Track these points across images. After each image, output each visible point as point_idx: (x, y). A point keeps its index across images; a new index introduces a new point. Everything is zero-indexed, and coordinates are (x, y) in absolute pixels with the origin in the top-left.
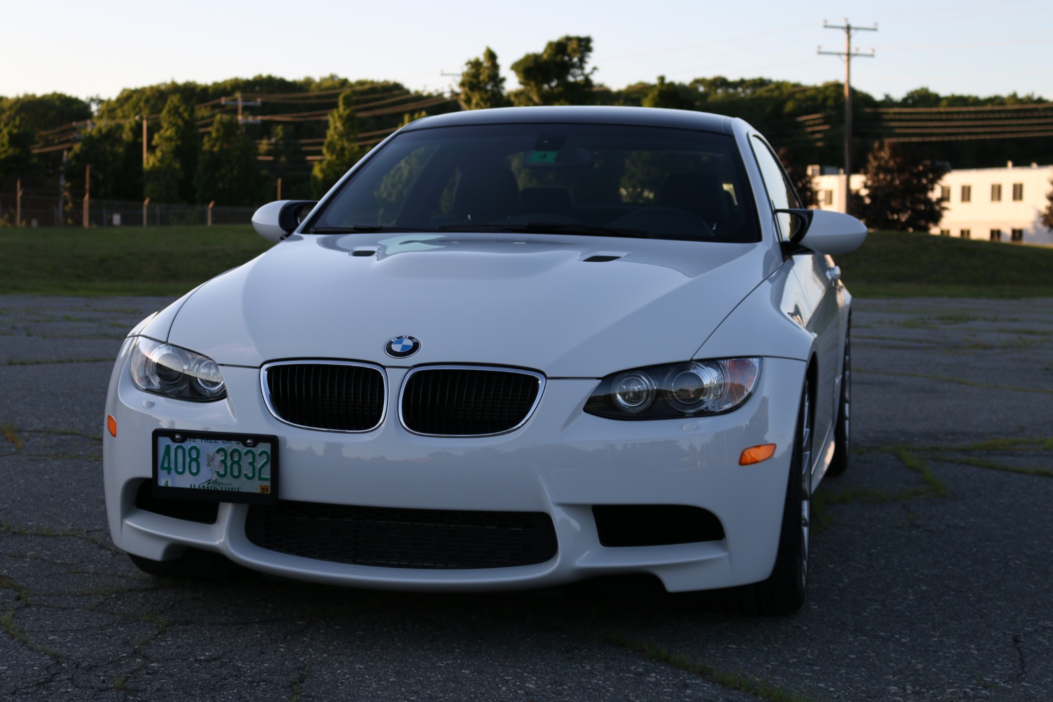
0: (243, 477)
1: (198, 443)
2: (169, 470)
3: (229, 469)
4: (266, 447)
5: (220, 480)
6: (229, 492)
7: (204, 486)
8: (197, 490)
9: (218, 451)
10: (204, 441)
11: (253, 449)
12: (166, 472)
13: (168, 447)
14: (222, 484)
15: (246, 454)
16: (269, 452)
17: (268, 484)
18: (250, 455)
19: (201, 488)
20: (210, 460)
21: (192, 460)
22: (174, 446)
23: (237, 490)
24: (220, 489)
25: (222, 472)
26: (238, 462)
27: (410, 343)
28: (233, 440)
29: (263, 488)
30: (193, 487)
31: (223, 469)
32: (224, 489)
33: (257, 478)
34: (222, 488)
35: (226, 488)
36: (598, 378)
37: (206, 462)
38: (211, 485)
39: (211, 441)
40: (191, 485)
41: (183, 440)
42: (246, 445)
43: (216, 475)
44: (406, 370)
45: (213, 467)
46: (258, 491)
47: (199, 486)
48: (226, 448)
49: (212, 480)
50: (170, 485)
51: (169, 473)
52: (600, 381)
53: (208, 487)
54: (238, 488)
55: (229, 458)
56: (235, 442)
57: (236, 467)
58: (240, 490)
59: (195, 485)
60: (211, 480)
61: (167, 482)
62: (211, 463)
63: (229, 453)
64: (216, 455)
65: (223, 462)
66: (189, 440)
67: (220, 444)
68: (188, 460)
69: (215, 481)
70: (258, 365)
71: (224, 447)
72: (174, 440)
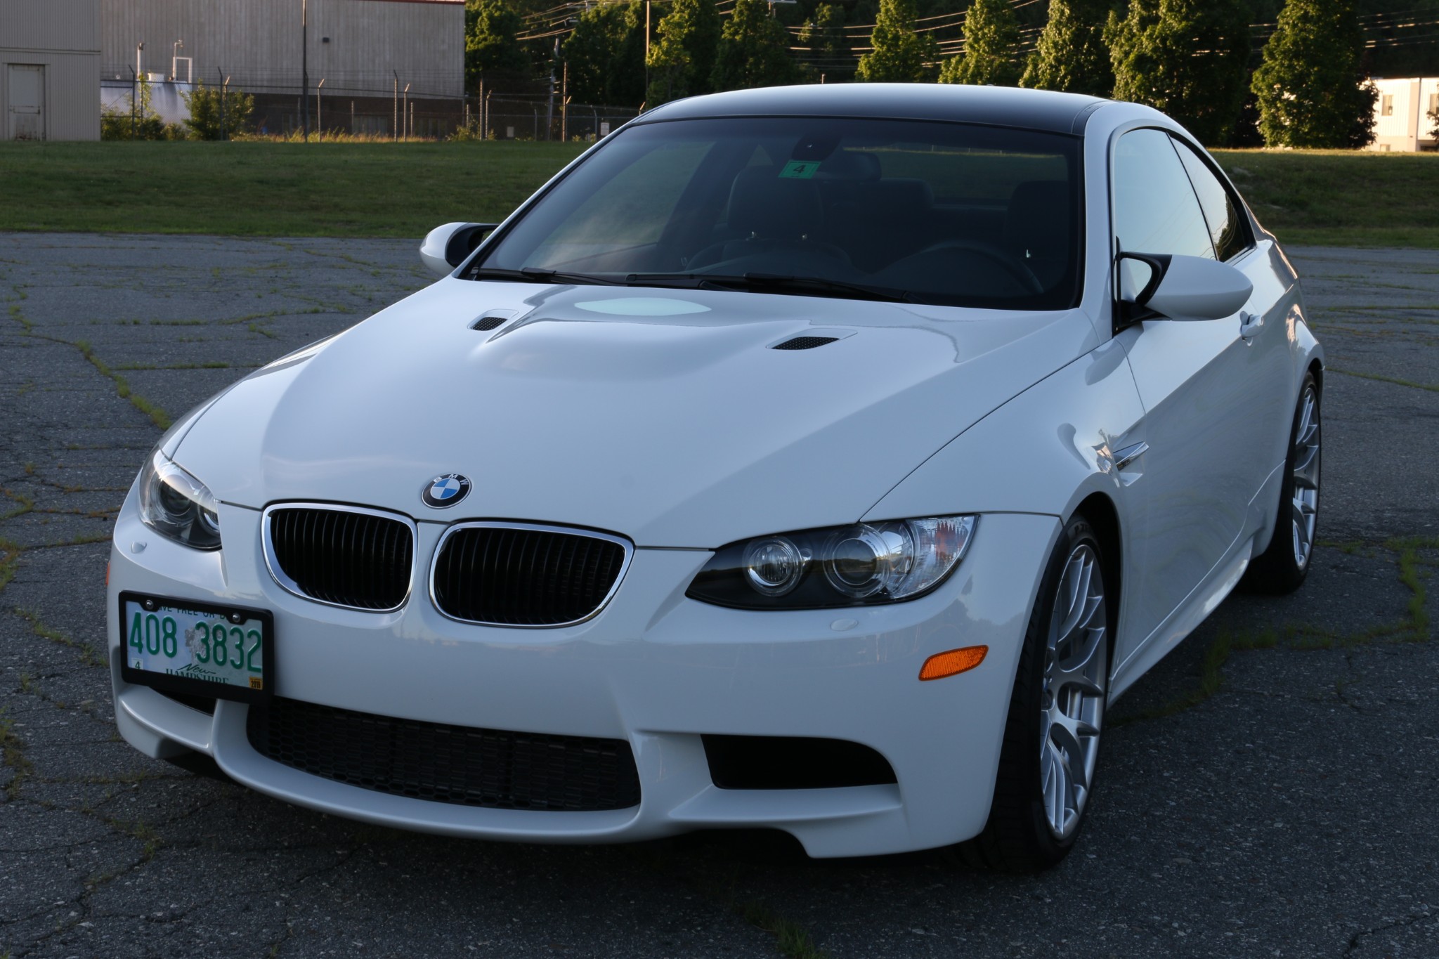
0: (229, 663)
1: (174, 613)
2: (140, 646)
3: (211, 652)
4: (255, 626)
5: (202, 666)
6: (213, 682)
7: (182, 673)
8: (174, 676)
9: (199, 626)
10: (181, 611)
11: (240, 627)
12: (136, 649)
13: (138, 616)
14: (204, 671)
15: (232, 632)
16: (260, 633)
17: (259, 676)
18: (237, 635)
19: (180, 675)
20: (190, 638)
21: (167, 636)
22: (145, 614)
23: (222, 682)
24: (202, 678)
25: (203, 656)
26: (222, 644)
27: (455, 485)
28: (217, 613)
29: (254, 682)
30: (169, 673)
31: (205, 652)
32: (207, 679)
33: (245, 667)
34: (205, 676)
35: (209, 677)
36: (711, 550)
37: (185, 640)
38: (191, 671)
39: (190, 612)
40: (167, 670)
41: (155, 609)
42: (231, 621)
43: (196, 659)
44: (444, 527)
45: (193, 647)
46: (248, 685)
47: (177, 672)
48: (207, 624)
49: (193, 666)
50: (142, 668)
51: (140, 651)
52: (713, 553)
53: (187, 674)
54: (224, 679)
55: (211, 637)
56: (219, 616)
57: (220, 649)
58: (226, 682)
59: (171, 670)
60: (190, 665)
61: (138, 663)
62: (191, 642)
63: (211, 630)
64: (196, 631)
65: (205, 641)
66: (162, 608)
67: (201, 617)
68: (162, 635)
69: (196, 667)
70: (260, 507)
71: (205, 622)
72: (145, 608)
